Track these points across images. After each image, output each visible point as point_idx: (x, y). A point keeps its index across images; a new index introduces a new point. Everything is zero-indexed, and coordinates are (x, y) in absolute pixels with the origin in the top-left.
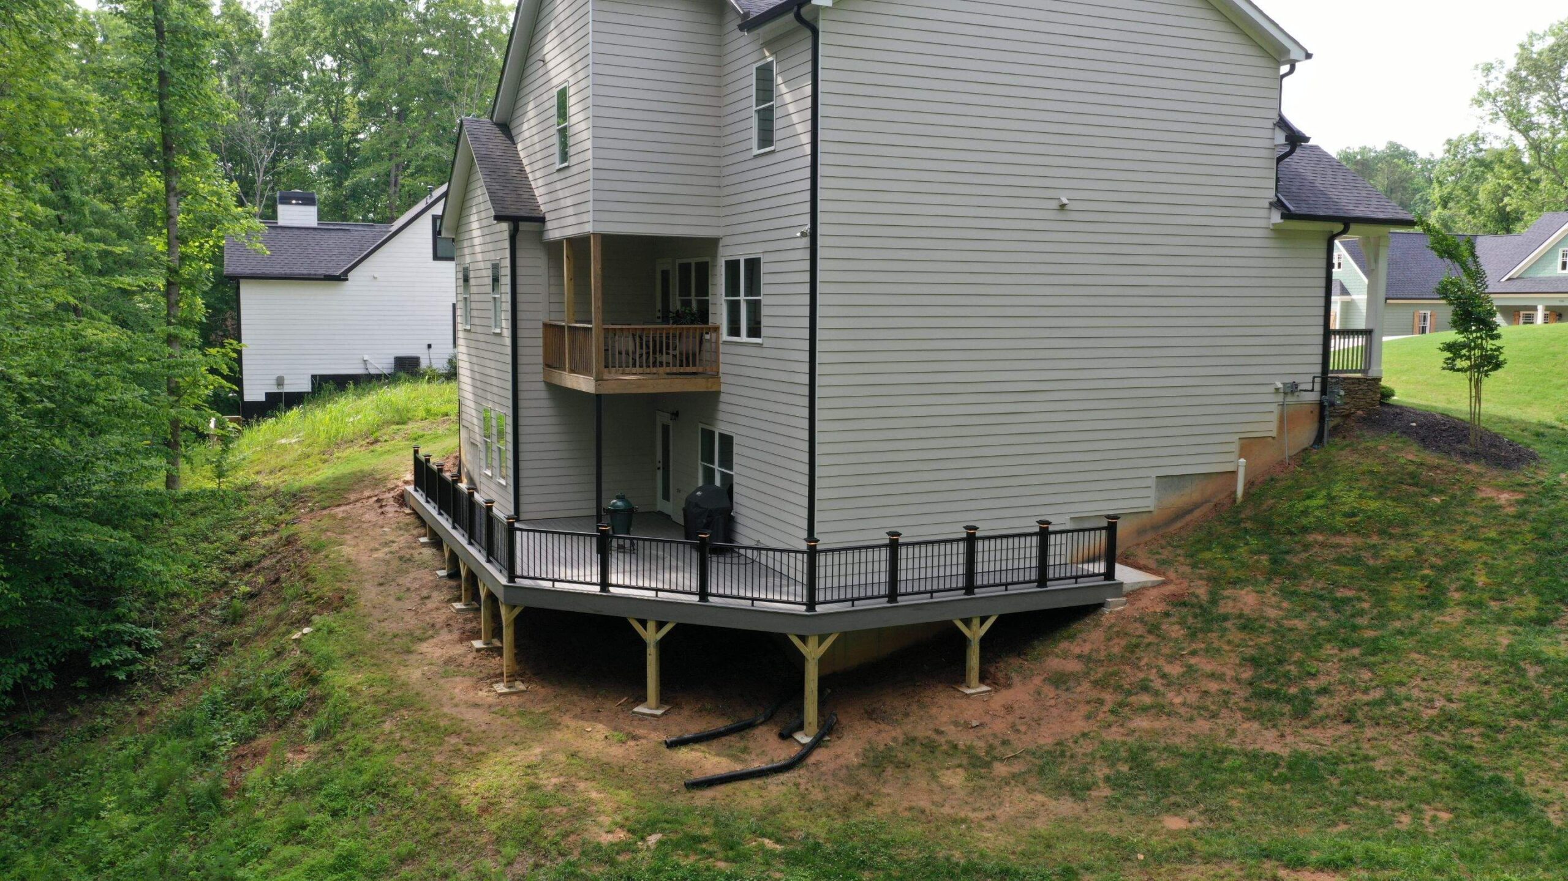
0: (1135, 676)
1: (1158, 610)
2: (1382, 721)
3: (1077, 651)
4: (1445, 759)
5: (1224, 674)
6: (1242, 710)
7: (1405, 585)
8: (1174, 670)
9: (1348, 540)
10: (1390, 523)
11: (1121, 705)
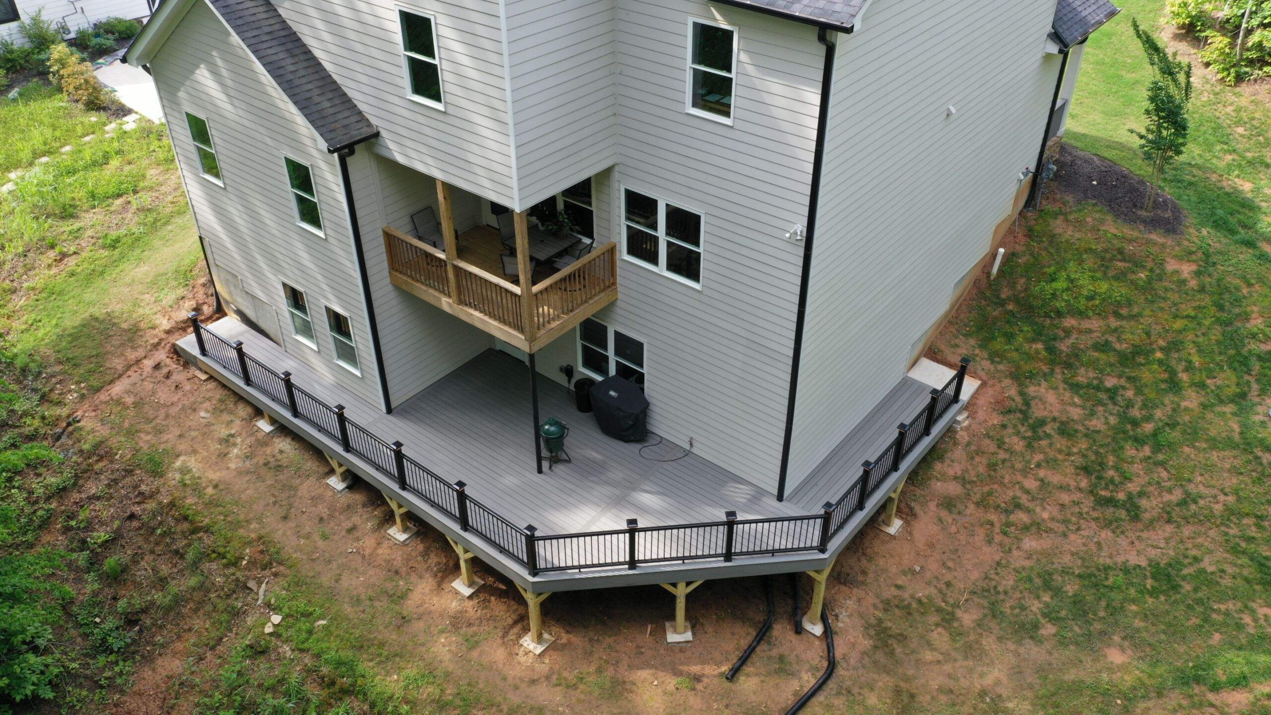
0: (1005, 493)
1: (995, 423)
2: (1191, 520)
3: (951, 472)
4: (1244, 553)
5: (1068, 485)
6: (1096, 519)
7: (1149, 370)
8: (1031, 484)
9: (1095, 324)
10: (1118, 304)
11: (1008, 525)
